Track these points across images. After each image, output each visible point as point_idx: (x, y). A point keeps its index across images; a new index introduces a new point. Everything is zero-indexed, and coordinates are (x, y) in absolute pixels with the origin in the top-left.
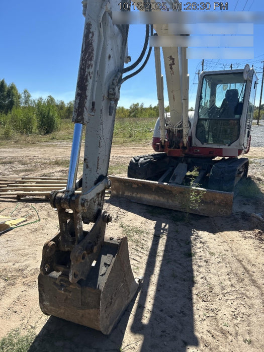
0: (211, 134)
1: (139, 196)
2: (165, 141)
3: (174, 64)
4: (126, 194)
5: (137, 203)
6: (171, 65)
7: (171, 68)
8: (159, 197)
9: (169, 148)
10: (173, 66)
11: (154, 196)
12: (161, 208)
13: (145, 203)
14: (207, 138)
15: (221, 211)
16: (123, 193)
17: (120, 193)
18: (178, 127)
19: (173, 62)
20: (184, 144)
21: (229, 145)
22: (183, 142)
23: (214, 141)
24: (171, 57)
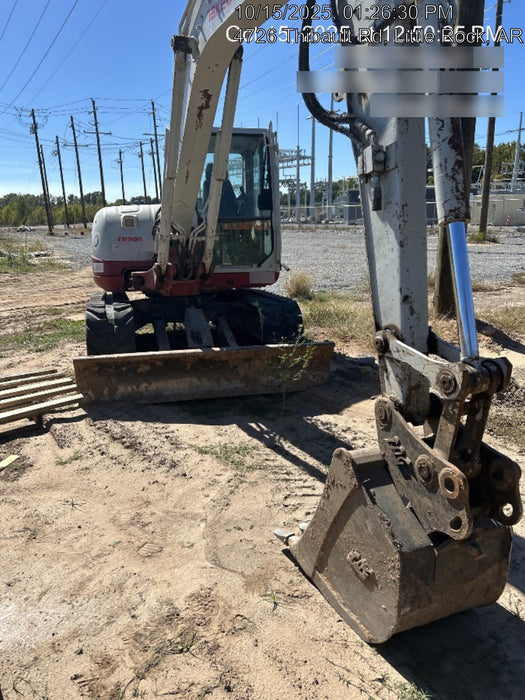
0: (225, 247)
1: (153, 387)
2: (168, 266)
3: (207, 106)
4: (122, 389)
5: (156, 404)
6: (201, 108)
7: (200, 115)
8: (199, 379)
9: (174, 279)
10: (204, 111)
11: (187, 380)
12: (214, 400)
13: (172, 400)
14: (219, 256)
15: (314, 376)
16: (113, 392)
17: (105, 392)
18: (199, 235)
19: (207, 103)
20: (205, 269)
21: (259, 266)
22: (204, 264)
23: (232, 259)
24: (206, 91)
